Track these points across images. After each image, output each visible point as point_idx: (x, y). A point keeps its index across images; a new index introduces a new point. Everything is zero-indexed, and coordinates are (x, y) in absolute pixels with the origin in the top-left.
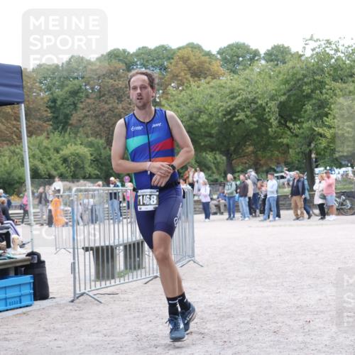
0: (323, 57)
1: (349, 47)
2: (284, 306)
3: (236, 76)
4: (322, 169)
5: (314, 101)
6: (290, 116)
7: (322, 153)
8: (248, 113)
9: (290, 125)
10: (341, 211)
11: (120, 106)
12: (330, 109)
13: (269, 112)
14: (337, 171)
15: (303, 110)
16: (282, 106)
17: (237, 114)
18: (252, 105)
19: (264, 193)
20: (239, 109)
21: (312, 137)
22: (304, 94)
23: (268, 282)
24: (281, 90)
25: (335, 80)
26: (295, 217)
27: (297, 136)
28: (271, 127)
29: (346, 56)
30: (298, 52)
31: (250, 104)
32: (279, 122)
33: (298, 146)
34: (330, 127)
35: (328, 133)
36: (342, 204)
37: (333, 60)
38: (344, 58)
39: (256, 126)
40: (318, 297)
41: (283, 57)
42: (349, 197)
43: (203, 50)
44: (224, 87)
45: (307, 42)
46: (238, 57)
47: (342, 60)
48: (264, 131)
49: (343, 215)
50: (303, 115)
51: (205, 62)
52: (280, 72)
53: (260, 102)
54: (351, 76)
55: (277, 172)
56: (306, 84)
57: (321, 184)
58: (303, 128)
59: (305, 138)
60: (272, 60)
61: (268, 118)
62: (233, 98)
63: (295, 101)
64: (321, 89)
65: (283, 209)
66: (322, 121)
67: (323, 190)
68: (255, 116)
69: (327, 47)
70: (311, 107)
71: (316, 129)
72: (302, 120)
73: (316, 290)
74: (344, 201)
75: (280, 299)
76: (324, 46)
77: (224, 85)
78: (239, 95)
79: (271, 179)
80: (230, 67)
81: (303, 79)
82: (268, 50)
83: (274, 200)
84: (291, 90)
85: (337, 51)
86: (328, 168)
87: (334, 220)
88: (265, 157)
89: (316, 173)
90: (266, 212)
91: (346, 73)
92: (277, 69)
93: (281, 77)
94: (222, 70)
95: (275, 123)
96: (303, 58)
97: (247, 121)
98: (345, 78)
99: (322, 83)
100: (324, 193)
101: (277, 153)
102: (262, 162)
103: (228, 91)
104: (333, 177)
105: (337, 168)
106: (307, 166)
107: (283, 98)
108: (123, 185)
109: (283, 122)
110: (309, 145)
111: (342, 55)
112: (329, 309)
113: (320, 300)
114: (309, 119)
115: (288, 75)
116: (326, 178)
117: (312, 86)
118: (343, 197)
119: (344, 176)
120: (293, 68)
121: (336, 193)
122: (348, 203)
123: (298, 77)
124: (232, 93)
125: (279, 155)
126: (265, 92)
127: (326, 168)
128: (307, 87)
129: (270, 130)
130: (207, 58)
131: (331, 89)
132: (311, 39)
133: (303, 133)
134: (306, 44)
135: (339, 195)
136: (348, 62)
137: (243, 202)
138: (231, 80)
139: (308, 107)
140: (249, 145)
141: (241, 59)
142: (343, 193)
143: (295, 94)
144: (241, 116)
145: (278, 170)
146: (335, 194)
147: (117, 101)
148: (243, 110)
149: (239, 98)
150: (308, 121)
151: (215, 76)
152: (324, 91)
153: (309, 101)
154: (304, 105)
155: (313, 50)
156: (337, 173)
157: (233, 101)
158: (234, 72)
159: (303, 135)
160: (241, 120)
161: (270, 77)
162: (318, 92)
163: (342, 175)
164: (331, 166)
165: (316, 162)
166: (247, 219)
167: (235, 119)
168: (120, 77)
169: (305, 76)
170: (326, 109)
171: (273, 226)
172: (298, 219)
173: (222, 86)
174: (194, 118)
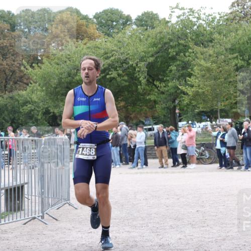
0: (186, 24)
1: (209, 15)
2: (149, 244)
3: (110, 39)
4: (185, 123)
5: (178, 63)
6: (157, 75)
7: (185, 108)
8: (120, 72)
9: (157, 83)
10: (201, 160)
11: (4, 63)
12: (192, 70)
13: (139, 71)
14: (198, 125)
15: (169, 70)
16: (150, 66)
17: (110, 73)
18: (124, 65)
19: (134, 144)
20: (112, 68)
21: (177, 94)
22: (170, 56)
23: (135, 223)
24: (149, 52)
25: (196, 44)
26: (160, 166)
27: (163, 93)
28: (141, 85)
29: (206, 23)
30: (165, 19)
31: (122, 63)
32: (148, 80)
33: (164, 103)
34: (192, 86)
35: (190, 91)
36: (201, 154)
37: (196, 27)
38: (205, 26)
39: (127, 84)
40: (179, 236)
41: (151, 23)
42: (207, 148)
43: (81, 14)
44: (99, 48)
45: (172, 11)
46: (113, 22)
47: (204, 27)
48: (134, 88)
49: (202, 163)
50: (168, 74)
51: (83, 25)
52: (149, 36)
53: (131, 63)
54: (211, 41)
55: (146, 125)
56: (172, 47)
57: (183, 137)
58: (168, 86)
59: (170, 95)
60: (142, 26)
61: (138, 77)
62: (107, 58)
63: (162, 62)
64: (184, 52)
65: (150, 158)
66: (185, 81)
67: (185, 142)
68: (127, 75)
69: (190, 15)
70: (175, 68)
71: (180, 87)
72: (168, 78)
73: (177, 231)
74: (203, 151)
75: (145, 238)
76: (187, 14)
77: (99, 46)
78: (112, 56)
79: (140, 131)
80: (105, 31)
81: (169, 43)
82: (139, 16)
83: (142, 150)
84: (159, 52)
85: (199, 18)
86: (190, 122)
87: (194, 168)
88: (134, 111)
89: (180, 126)
90: (135, 160)
91: (206, 39)
92: (146, 33)
93: (150, 40)
94: (97, 33)
95: (144, 81)
96: (169, 24)
97: (119, 79)
98: (206, 43)
99: (186, 47)
100: (186, 144)
101: (145, 108)
102: (132, 116)
103: (103, 51)
104: (194, 130)
105: (197, 122)
106: (172, 120)
107: (151, 60)
108: (6, 135)
109: (151, 80)
110: (174, 101)
111: (204, 22)
112: (187, 247)
113: (180, 239)
114: (174, 78)
115: (156, 39)
116: (188, 131)
117: (177, 49)
118: (203, 148)
119: (204, 130)
120: (160, 33)
121: (197, 144)
122: (207, 154)
123: (165, 41)
124: (106, 53)
125: (147, 110)
126: (135, 54)
127: (188, 122)
128: (172, 50)
129: (139, 87)
130: (84, 22)
131: (193, 52)
132: (177, 7)
133: (168, 91)
134: (172, 12)
135: (199, 146)
136: (208, 29)
137: (115, 152)
138: (106, 42)
139: (173, 68)
140: (121, 100)
141: (115, 23)
142: (203, 145)
143: (161, 56)
144: (114, 74)
145: (146, 123)
146: (195, 145)
147: (2, 58)
148: (115, 69)
149: (112, 58)
150: (173, 80)
151: (91, 38)
152: (187, 54)
153: (174, 62)
154: (170, 66)
155: (178, 17)
156: (198, 127)
157: (107, 61)
158: (109, 35)
159: (168, 93)
160: (114, 78)
161: (140, 40)
162: (182, 54)
163: (202, 129)
164: (193, 121)
165: (180, 116)
166: (118, 166)
167: (108, 77)
168: (5, 36)
169: (171, 40)
170: (189, 70)
171: (141, 173)
172: (162, 167)
173: (97, 47)
174: (72, 75)
